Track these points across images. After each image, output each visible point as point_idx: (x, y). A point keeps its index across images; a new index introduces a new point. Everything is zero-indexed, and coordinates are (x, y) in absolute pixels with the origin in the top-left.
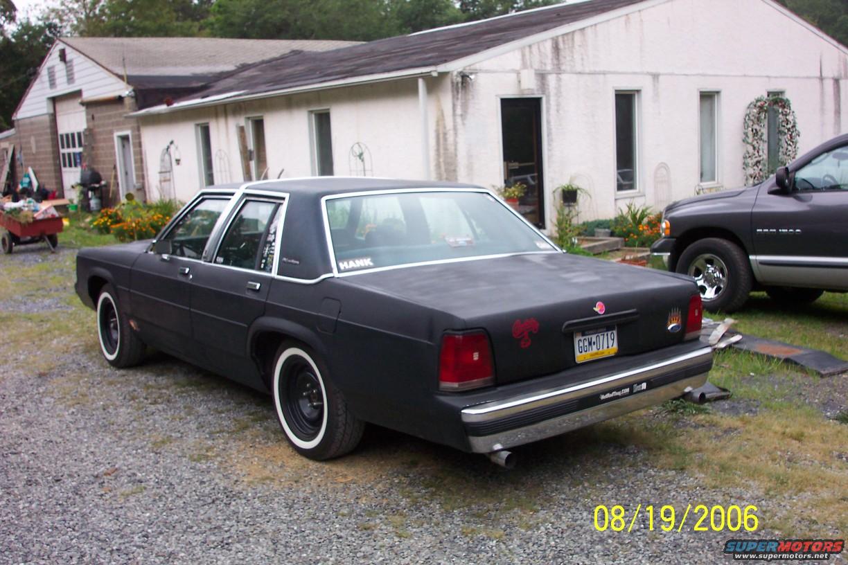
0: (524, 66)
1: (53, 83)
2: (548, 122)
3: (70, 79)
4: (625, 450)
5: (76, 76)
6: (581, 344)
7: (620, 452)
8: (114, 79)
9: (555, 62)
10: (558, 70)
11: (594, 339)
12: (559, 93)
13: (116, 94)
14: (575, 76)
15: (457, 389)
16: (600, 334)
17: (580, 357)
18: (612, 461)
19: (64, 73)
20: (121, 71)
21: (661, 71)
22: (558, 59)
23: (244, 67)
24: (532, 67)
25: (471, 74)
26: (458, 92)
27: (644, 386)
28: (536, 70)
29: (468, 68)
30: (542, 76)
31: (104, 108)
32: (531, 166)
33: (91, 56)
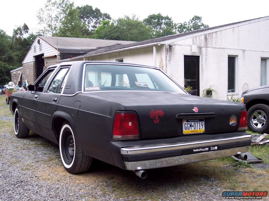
0: (193, 44)
1: (35, 51)
2: (202, 65)
3: (41, 50)
4: (209, 179)
5: (43, 49)
6: (186, 126)
7: (207, 180)
8: (54, 49)
9: (205, 43)
10: (206, 47)
11: (193, 124)
12: (206, 55)
13: (54, 55)
14: (213, 49)
15: (120, 138)
16: (196, 122)
17: (185, 132)
18: (202, 183)
19: (39, 48)
20: (56, 47)
21: (246, 49)
22: (206, 42)
23: (100, 48)
24: (196, 44)
25: (173, 45)
26: (168, 52)
27: (216, 148)
28: (198, 46)
29: (172, 43)
30: (200, 48)
31: (50, 59)
32: (195, 81)
33: (47, 42)
